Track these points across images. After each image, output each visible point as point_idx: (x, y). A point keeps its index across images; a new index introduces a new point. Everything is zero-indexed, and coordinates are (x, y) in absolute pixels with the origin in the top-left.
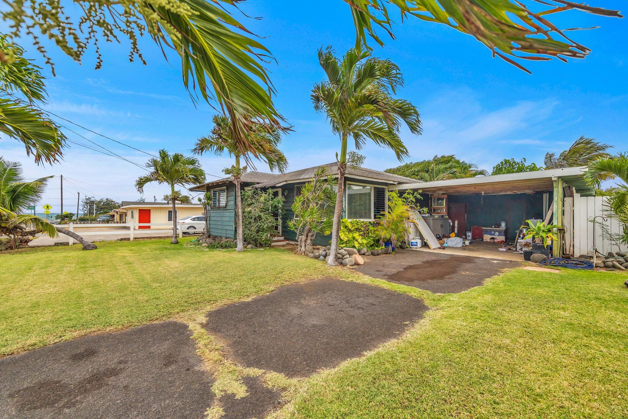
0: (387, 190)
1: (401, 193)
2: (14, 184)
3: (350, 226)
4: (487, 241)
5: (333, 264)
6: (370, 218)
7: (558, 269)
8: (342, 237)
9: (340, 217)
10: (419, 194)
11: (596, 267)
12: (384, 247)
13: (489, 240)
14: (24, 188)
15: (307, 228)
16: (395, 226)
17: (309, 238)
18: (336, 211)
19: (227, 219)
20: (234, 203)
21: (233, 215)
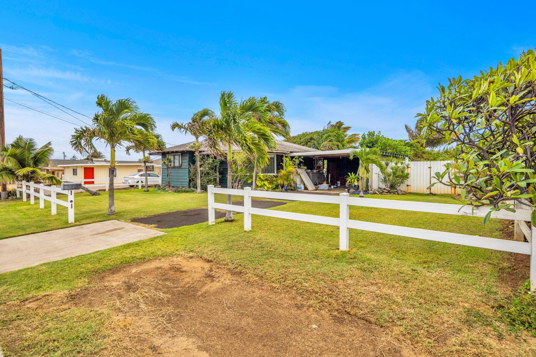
0: (284, 156)
1: (292, 158)
2: (35, 152)
3: (262, 178)
6: (274, 173)
8: (258, 184)
9: (257, 173)
10: (302, 159)
11: (370, 194)
12: (281, 189)
14: (41, 155)
15: (238, 179)
16: (287, 177)
17: (240, 184)
18: (255, 169)
19: (182, 175)
20: (187, 164)
21: (187, 172)
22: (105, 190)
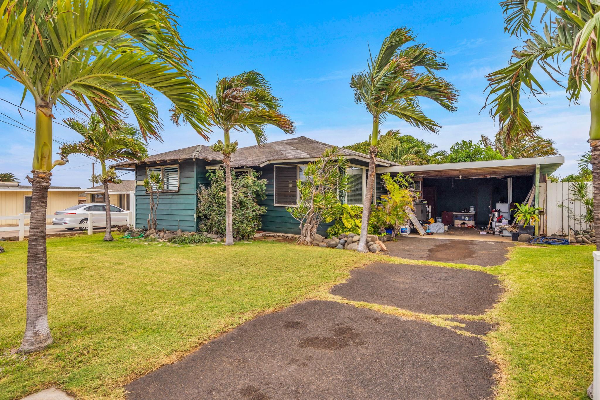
1: (393, 176)
3: (351, 212)
4: (458, 227)
5: (365, 251)
6: (362, 203)
7: (545, 246)
8: (346, 225)
10: (411, 177)
11: (571, 242)
12: (385, 234)
13: (459, 226)
15: (313, 215)
16: (396, 211)
19: (182, 207)
20: (194, 186)
21: (194, 201)
22: (16, 239)
